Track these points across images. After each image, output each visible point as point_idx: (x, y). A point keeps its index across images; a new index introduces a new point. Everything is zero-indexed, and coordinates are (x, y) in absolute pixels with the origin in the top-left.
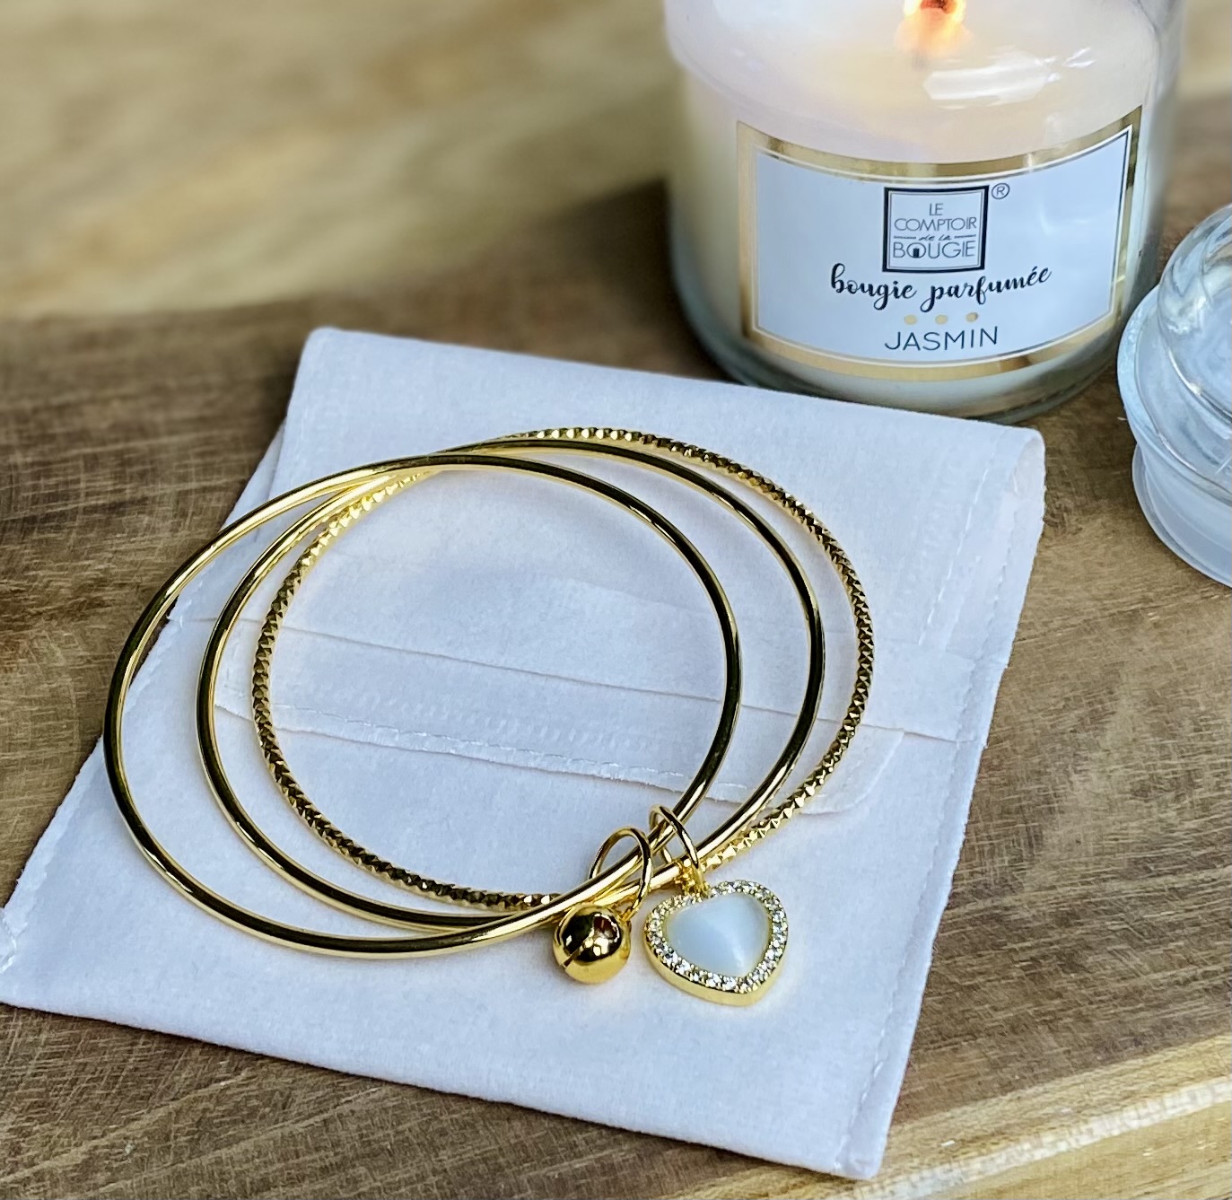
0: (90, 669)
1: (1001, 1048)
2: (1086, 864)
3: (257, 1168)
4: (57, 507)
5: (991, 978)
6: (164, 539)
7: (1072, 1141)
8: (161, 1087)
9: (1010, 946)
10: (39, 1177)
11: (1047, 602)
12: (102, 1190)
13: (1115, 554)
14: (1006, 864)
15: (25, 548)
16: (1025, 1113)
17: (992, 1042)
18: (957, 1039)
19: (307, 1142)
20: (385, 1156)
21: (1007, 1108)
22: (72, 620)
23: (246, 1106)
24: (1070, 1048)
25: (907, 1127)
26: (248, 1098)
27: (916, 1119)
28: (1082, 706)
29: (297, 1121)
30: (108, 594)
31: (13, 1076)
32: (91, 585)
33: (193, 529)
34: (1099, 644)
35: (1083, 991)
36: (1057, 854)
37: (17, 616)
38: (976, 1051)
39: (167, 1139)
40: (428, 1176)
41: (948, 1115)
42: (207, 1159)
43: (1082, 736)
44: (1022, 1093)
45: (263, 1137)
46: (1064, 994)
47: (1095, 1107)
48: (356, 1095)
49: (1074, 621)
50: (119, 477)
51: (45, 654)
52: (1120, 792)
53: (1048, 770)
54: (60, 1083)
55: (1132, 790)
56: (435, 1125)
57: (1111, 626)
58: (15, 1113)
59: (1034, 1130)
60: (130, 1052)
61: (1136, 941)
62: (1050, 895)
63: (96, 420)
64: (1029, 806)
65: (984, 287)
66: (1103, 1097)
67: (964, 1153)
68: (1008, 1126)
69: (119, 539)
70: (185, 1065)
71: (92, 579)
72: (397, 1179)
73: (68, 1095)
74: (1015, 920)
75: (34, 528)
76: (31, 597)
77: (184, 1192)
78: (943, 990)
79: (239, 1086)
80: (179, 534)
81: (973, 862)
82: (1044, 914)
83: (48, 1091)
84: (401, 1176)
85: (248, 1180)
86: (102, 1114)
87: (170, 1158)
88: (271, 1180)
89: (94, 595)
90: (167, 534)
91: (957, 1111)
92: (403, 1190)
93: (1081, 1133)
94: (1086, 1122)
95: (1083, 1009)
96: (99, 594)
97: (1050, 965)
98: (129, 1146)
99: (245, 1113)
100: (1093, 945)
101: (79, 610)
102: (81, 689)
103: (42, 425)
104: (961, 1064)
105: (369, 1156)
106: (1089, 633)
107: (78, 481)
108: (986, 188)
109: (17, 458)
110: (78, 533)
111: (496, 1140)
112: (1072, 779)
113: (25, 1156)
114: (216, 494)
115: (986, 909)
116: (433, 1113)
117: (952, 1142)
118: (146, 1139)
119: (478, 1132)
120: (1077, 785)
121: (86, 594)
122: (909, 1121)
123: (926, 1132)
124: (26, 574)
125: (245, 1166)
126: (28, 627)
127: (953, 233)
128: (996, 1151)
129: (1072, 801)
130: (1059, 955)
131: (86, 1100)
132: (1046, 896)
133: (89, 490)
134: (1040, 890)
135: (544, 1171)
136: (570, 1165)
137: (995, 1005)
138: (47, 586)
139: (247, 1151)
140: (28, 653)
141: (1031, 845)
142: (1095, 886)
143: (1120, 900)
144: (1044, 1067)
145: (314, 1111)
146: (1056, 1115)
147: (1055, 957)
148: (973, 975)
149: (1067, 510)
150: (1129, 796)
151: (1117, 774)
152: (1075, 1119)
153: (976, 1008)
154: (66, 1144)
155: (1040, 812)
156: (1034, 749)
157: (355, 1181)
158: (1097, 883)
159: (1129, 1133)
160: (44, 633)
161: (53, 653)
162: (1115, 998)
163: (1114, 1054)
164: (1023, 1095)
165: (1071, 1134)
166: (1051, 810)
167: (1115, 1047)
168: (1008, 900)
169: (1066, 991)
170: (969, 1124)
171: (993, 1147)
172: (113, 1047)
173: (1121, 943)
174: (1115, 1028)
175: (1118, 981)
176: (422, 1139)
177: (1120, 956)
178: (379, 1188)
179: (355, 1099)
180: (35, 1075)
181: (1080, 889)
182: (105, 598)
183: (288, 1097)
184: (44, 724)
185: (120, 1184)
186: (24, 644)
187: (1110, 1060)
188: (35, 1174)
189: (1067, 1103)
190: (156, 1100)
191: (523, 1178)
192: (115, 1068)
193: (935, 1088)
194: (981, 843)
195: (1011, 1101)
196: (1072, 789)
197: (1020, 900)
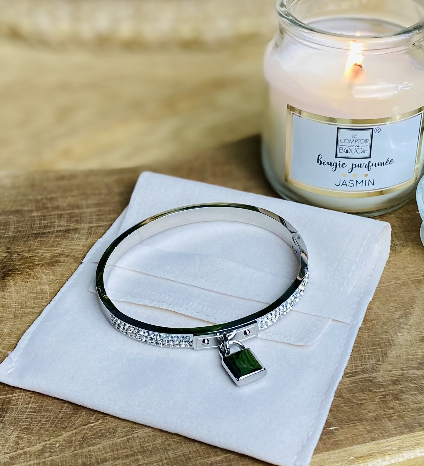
0: (55, 283)
1: (371, 426)
2: (403, 363)
3: (103, 454)
4: (47, 230)
5: (368, 401)
6: (83, 242)
7: (396, 459)
8: (70, 424)
9: (375, 390)
10: (25, 453)
11: (389, 275)
12: (47, 459)
13: (414, 260)
14: (374, 362)
15: (36, 243)
16: (379, 449)
17: (368, 424)
18: (355, 422)
19: (121, 446)
20: (149, 453)
21: (373, 447)
22: (50, 267)
23: (100, 432)
24: (396, 427)
25: (337, 451)
26: (101, 430)
27: (340, 449)
28: (402, 310)
29: (118, 439)
30: (62, 259)
31: (18, 418)
32: (57, 256)
33: (93, 239)
34: (408, 290)
35: (401, 407)
36: (392, 360)
37: (31, 265)
38: (362, 426)
39: (72, 443)
40: (163, 460)
41: (352, 448)
42: (85, 450)
43: (401, 320)
44: (378, 442)
45: (106, 443)
46: (394, 408)
47: (405, 448)
48: (139, 431)
49: (399, 282)
50: (69, 221)
51: (39, 277)
52: (415, 340)
53: (389, 331)
54: (35, 421)
55: (419, 339)
56: (167, 443)
57: (412, 284)
58: (18, 431)
59: (383, 455)
60: (60, 412)
61: (421, 391)
62: (390, 374)
63: (62, 202)
64: (382, 343)
65: (370, 165)
66: (408, 444)
67: (357, 462)
68: (373, 453)
69: (68, 241)
70: (79, 418)
71: (58, 254)
72: (152, 460)
73: (37, 425)
74: (377, 382)
75: (38, 237)
76: (36, 259)
77: (77, 461)
78: (351, 404)
79: (98, 425)
80: (88, 240)
81: (362, 361)
82: (387, 380)
83: (30, 424)
84: (154, 460)
85: (99, 458)
86: (49, 433)
87: (72, 449)
88: (107, 458)
89: (58, 259)
90: (85, 240)
91: (355, 447)
92: (154, 464)
93: (400, 457)
94: (401, 453)
95: (401, 414)
96: (60, 259)
97: (389, 398)
98: (58, 444)
99: (100, 435)
100: (405, 392)
101: (52, 263)
102: (51, 289)
103: (44, 204)
104: (357, 430)
105: (143, 452)
106: (404, 286)
107: (55, 222)
108: (373, 129)
109: (35, 214)
110: (54, 239)
111: (188, 448)
112: (398, 334)
113: (21, 446)
114: (102, 228)
115: (367, 377)
116: (167, 438)
117: (353, 458)
118: (64, 442)
119: (182, 446)
120: (400, 336)
121: (54, 259)
122: (337, 449)
123: (343, 454)
124: (35, 251)
125: (99, 453)
126: (35, 268)
127: (360, 145)
128: (369, 462)
129: (398, 342)
130: (393, 394)
131: (43, 428)
132: (388, 374)
133: (58, 225)
134: (386, 372)
135: (205, 460)
136: (215, 459)
137: (369, 411)
138: (42, 255)
139: (100, 448)
140: (33, 277)
141: (383, 356)
142: (406, 371)
143: (415, 376)
144: (387, 433)
145: (124, 435)
146: (391, 450)
147: (391, 395)
148: (362, 400)
149: (396, 245)
150: (418, 341)
151: (414, 333)
152: (397, 452)
153: (363, 411)
154: (35, 442)
155: (386, 345)
156: (384, 324)
157: (137, 460)
158: (406, 370)
159: (417, 458)
160: (40, 271)
161: (43, 277)
162: (413, 410)
163: (412, 429)
164: (379, 443)
165: (396, 457)
166: (390, 345)
167: (413, 428)
168: (375, 375)
169: (395, 407)
170: (359, 452)
171: (368, 460)
172: (54, 410)
173: (415, 391)
174: (413, 421)
175: (414, 404)
176: (162, 447)
177: (415, 396)
178: (146, 463)
179: (139, 432)
180: (26, 418)
181: (401, 372)
182: (61, 260)
183: (115, 430)
184: (37, 300)
185: (54, 457)
186: (33, 274)
187: (411, 431)
188: (24, 452)
189: (395, 446)
190: (69, 429)
191: (198, 462)
192: (55, 417)
193: (347, 438)
194: (365, 355)
195: (374, 444)
196: (398, 338)
197: (379, 375)
